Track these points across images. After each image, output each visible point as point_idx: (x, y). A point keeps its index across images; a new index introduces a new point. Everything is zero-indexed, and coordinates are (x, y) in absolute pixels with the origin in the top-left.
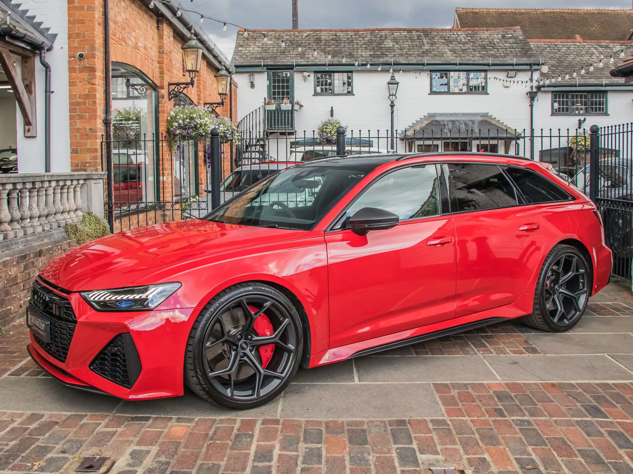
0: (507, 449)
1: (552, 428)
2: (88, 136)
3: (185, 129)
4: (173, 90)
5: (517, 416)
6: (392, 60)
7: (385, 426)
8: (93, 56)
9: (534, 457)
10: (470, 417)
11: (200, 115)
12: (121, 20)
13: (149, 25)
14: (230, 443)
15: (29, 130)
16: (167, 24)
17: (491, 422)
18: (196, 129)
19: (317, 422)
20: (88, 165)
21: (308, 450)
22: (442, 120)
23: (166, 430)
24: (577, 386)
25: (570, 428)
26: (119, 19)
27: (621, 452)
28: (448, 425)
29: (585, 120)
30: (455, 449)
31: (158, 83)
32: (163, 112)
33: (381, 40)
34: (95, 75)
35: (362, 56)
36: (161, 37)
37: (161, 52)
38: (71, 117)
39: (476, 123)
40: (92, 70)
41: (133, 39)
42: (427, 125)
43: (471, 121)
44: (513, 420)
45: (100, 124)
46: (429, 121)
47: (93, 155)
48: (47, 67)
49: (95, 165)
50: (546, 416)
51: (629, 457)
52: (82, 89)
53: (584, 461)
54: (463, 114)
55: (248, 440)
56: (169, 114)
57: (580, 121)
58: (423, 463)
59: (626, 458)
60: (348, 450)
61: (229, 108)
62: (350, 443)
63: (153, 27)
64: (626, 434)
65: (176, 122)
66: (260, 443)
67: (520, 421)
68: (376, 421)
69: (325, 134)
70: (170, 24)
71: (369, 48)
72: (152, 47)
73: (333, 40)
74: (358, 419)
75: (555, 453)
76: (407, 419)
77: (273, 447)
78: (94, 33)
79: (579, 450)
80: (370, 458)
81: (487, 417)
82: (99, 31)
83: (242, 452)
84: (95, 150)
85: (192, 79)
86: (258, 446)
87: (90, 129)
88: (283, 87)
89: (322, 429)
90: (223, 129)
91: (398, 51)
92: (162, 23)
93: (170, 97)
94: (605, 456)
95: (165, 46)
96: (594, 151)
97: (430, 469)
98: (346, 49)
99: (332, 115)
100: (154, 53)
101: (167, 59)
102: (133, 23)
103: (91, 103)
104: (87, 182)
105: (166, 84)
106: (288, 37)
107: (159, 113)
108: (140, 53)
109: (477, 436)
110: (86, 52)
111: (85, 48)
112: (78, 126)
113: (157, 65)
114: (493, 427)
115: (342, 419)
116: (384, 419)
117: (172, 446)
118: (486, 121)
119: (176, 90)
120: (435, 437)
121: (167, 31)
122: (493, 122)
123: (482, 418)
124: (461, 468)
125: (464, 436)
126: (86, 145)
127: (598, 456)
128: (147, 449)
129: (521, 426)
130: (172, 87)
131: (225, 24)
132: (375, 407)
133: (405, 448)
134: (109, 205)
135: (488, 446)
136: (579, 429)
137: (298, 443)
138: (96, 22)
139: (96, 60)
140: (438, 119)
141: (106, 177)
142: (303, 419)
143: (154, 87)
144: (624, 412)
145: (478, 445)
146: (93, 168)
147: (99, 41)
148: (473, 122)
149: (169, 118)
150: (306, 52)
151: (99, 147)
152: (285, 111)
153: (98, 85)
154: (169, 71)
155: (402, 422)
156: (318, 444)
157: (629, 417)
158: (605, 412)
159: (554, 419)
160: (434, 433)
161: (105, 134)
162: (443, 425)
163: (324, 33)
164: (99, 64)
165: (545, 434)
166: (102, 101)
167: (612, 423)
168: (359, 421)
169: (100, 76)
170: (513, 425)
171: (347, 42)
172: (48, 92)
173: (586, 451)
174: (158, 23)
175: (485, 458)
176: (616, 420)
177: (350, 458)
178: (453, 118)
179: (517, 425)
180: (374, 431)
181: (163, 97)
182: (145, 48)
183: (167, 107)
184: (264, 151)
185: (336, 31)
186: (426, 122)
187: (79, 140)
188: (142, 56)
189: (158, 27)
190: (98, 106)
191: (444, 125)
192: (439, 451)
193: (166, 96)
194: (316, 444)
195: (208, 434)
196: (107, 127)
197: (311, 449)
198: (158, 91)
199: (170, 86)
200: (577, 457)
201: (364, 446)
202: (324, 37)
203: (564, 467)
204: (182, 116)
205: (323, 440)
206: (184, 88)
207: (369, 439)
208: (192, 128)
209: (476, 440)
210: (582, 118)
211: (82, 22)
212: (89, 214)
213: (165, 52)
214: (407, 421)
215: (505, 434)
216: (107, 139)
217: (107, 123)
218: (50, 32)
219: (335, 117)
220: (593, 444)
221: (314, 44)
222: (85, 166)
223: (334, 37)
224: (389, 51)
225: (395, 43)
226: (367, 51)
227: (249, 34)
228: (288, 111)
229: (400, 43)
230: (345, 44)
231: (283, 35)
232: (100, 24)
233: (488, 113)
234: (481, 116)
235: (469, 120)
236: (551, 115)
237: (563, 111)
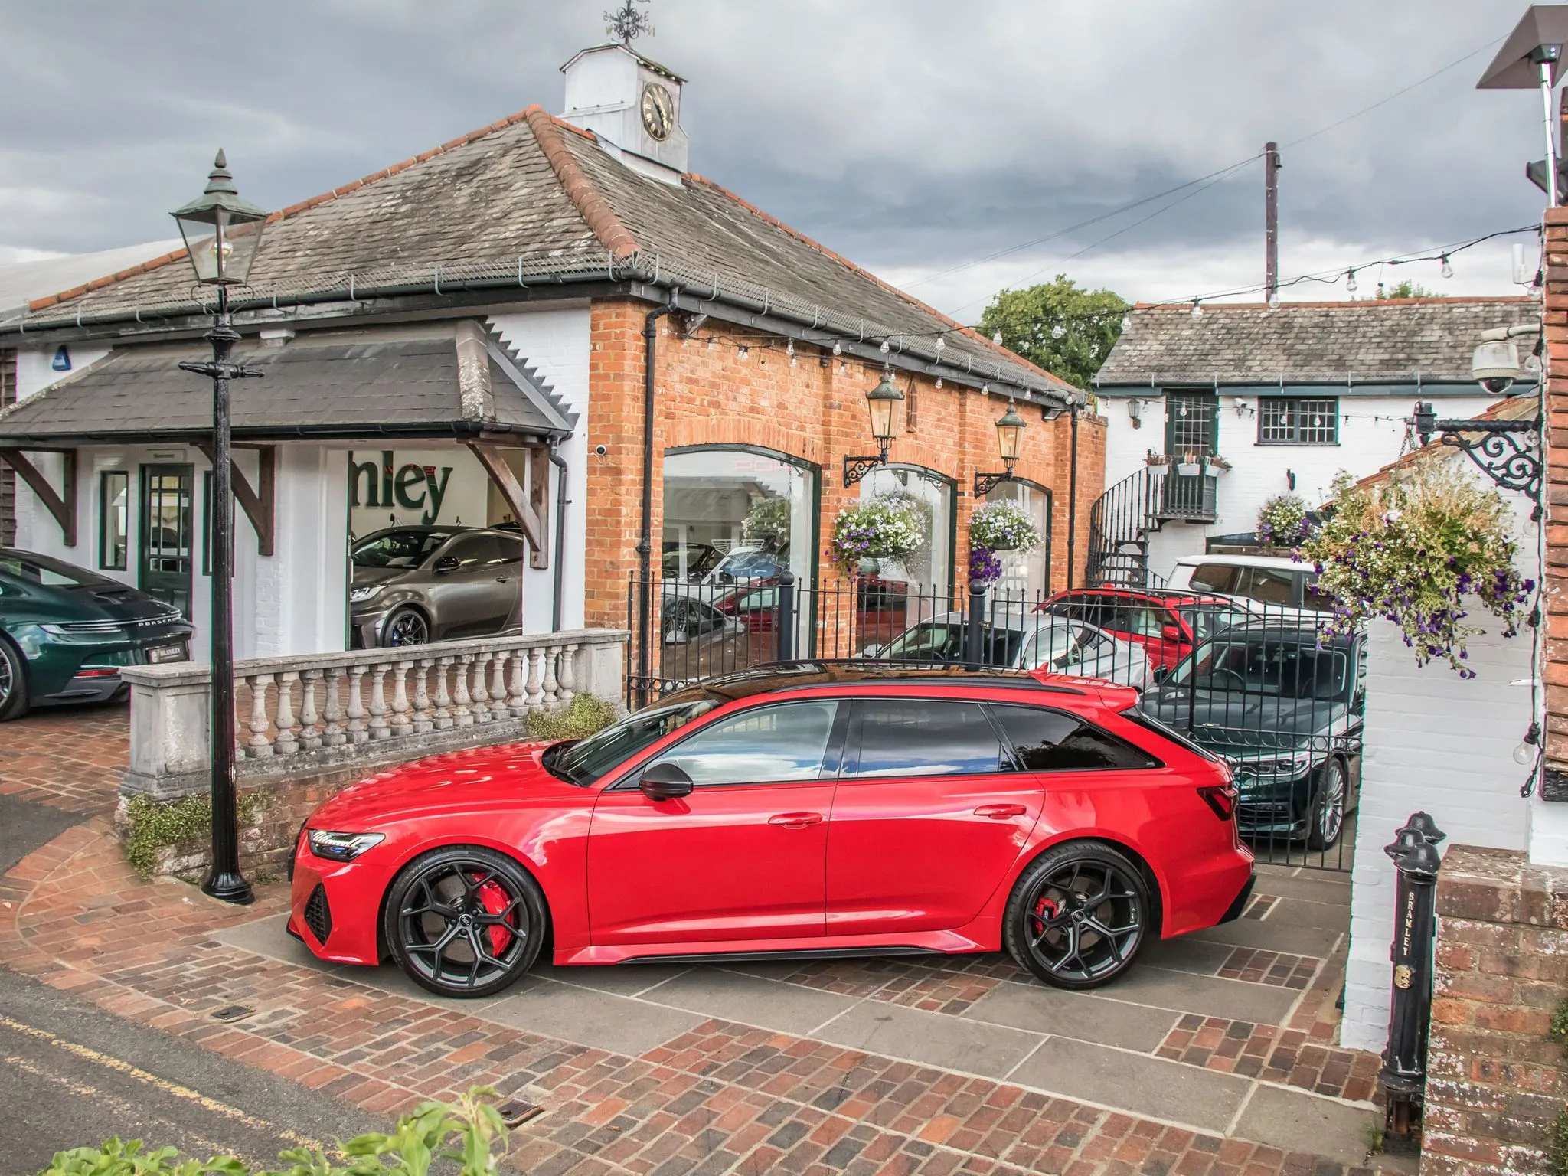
2: (608, 574)
3: (859, 541)
4: (853, 470)
6: (1418, 374)
8: (622, 451)
12: (708, 376)
13: (795, 366)
15: (536, 559)
20: (606, 617)
26: (699, 376)
31: (820, 458)
33: (1419, 324)
34: (620, 480)
35: (1362, 363)
37: (829, 404)
38: (589, 543)
40: (617, 472)
41: (741, 398)
45: (628, 554)
47: (614, 602)
48: (562, 465)
49: (617, 618)
52: (603, 501)
61: (1068, 472)
63: (807, 366)
65: (847, 528)
69: (1269, 526)
71: (1386, 345)
72: (802, 399)
73: (1316, 326)
78: (620, 416)
82: (629, 413)
84: (617, 596)
85: (883, 450)
87: (611, 563)
88: (1197, 427)
91: (1447, 350)
92: (830, 358)
93: (848, 481)
95: (835, 393)
98: (1336, 346)
99: (1292, 487)
100: (808, 410)
101: (843, 415)
102: (745, 371)
103: (614, 523)
104: (588, 647)
105: (835, 461)
106: (1228, 321)
107: (822, 510)
108: (764, 417)
110: (610, 444)
111: (609, 438)
112: (595, 558)
113: (819, 428)
119: (856, 469)
126: (605, 587)
128: (296, 1012)
130: (852, 464)
137: (438, 1041)
138: (628, 397)
139: (627, 455)
141: (633, 637)
143: (813, 467)
146: (613, 623)
147: (631, 427)
149: (838, 520)
150: (1250, 354)
151: (625, 590)
152: (1187, 478)
153: (627, 493)
154: (844, 435)
155: (580, 1051)
161: (637, 570)
163: (1304, 310)
166: (635, 519)
169: (633, 481)
171: (1344, 330)
172: (563, 502)
174: (821, 356)
181: (828, 483)
182: (781, 406)
183: (837, 500)
185: (1330, 305)
187: (596, 578)
188: (769, 420)
189: (824, 363)
190: (623, 528)
193: (839, 479)
196: (645, 557)
198: (820, 474)
199: (849, 462)
201: (494, 1061)
202: (1300, 320)
204: (856, 517)
206: (871, 466)
211: (606, 397)
212: (586, 696)
213: (837, 404)
216: (641, 577)
217: (644, 550)
218: (571, 411)
219: (1295, 493)
221: (1276, 336)
222: (602, 618)
223: (1323, 319)
224: (1426, 351)
225: (1446, 333)
226: (1378, 351)
227: (1152, 315)
228: (1194, 478)
229: (1458, 333)
230: (1339, 335)
231: (1220, 316)
232: (635, 399)
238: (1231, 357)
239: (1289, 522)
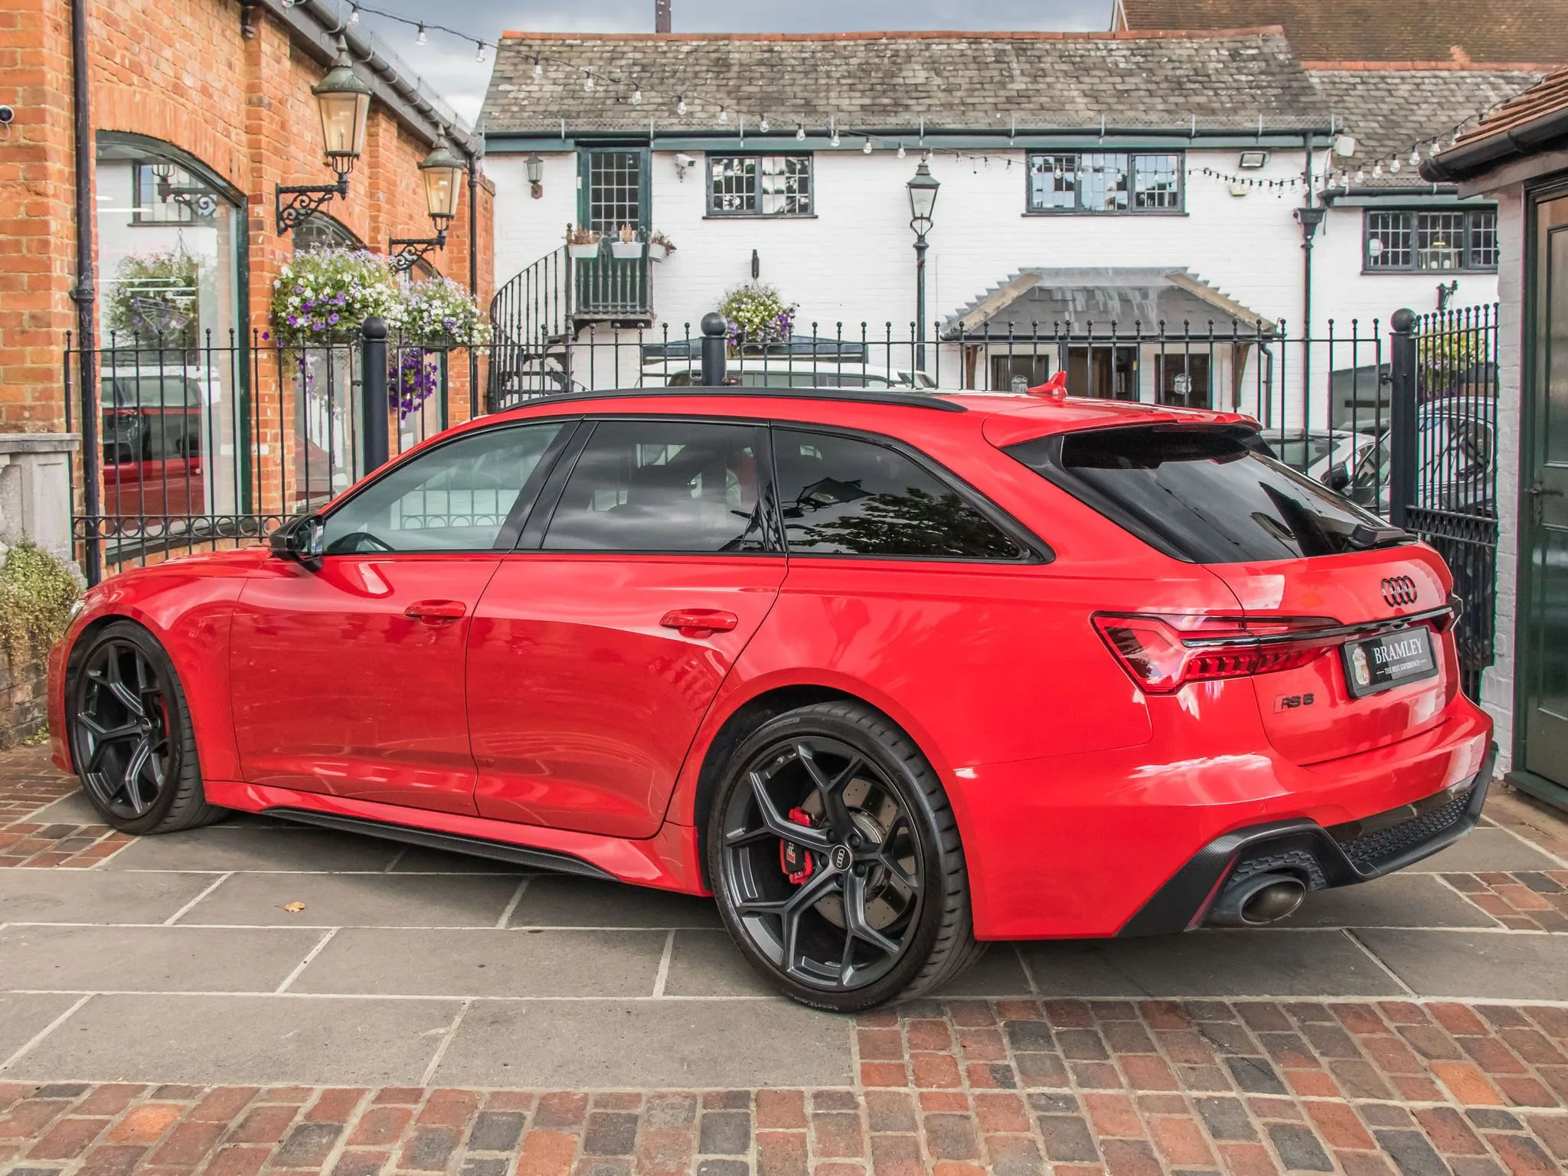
0: (989, 1168)
1: (1125, 1117)
2: (26, 337)
3: (321, 315)
4: (291, 206)
5: (1044, 1085)
6: (920, 122)
7: (692, 1108)
8: (40, 117)
10: (918, 1085)
11: (362, 277)
12: (127, 15)
13: (217, 28)
14: (275, 1148)
16: (271, 23)
17: (970, 1099)
18: (351, 313)
19: (521, 1095)
20: (27, 414)
21: (471, 1166)
22: (1060, 288)
23: (117, 1119)
24: (1234, 1011)
25: (1177, 1116)
26: (121, 11)
28: (856, 1106)
29: (1454, 286)
30: (852, 1167)
31: (244, 186)
32: (261, 266)
33: (894, 63)
34: (45, 168)
35: (839, 109)
36: (253, 59)
37: (255, 100)
39: (1153, 296)
40: (37, 154)
41: (165, 66)
42: (1018, 300)
43: (1140, 289)
44: (1030, 1096)
45: (60, 303)
46: (1023, 291)
47: (40, 386)
49: (47, 414)
50: (1121, 1086)
52: (9, 205)
54: (1118, 272)
55: (324, 1141)
56: (277, 271)
57: (1441, 289)
60: (575, 1165)
61: (467, 252)
62: (585, 1148)
63: (228, 33)
64: (1316, 1134)
65: (297, 295)
66: (353, 1148)
67: (1049, 1097)
68: (674, 1094)
69: (735, 326)
70: (281, 24)
71: (861, 87)
72: (225, 86)
73: (761, 63)
74: (629, 1090)
76: (753, 1090)
77: (383, 1157)
78: (39, 54)
81: (964, 1087)
82: (55, 49)
83: (299, 1169)
84: (48, 375)
85: (341, 175)
86: (344, 1155)
87: (33, 317)
88: (621, 195)
89: (526, 1113)
90: (440, 312)
91: (940, 94)
92: (256, 20)
93: (282, 225)
95: (265, 86)
96: (1401, 381)
98: (796, 89)
99: (755, 273)
100: (232, 105)
101: (272, 119)
102: (167, 21)
103: (35, 245)
104: (21, 461)
105: (268, 190)
106: (638, 55)
107: (249, 270)
108: (189, 105)
109: (922, 1135)
110: (19, 105)
111: (15, 93)
113: (244, 137)
114: (971, 1113)
115: (586, 1089)
116: (693, 1090)
117: (121, 1159)
118: (1181, 290)
119: (297, 205)
120: (811, 1135)
121: (271, 44)
122: (1200, 293)
123: (951, 1090)
125: (889, 1133)
126: (22, 360)
128: (53, 1167)
129: (1047, 1110)
130: (288, 198)
131: (421, 28)
132: (683, 1060)
133: (724, 1162)
134: (88, 525)
135: (943, 1161)
136: (1197, 1119)
137: (450, 1149)
138: (48, 22)
139: (48, 126)
140: (1047, 283)
141: (76, 447)
142: (486, 1090)
143: (235, 199)
144: (1333, 1077)
145: (918, 1158)
146: (40, 423)
147: (56, 76)
148: (1144, 293)
149: (277, 284)
150: (683, 97)
151: (58, 366)
152: (625, 261)
153: (55, 196)
154: (277, 152)
155: (738, 1099)
156: (503, 1149)
157: (1342, 1090)
158: (1282, 1078)
159: (1140, 1092)
160: (812, 1125)
161: (74, 331)
162: (844, 1105)
163: (737, 43)
164: (58, 139)
165: (1101, 1130)
166: (66, 241)
167: (1292, 1105)
168: (629, 1095)
169: (61, 172)
170: (1026, 1107)
171: (799, 69)
174: (244, 22)
176: (1303, 1098)
178: (1089, 284)
179: (1035, 1107)
180: (660, 1117)
181: (260, 225)
182: (205, 91)
183: (273, 253)
184: (566, 372)
185: (772, 39)
186: (1015, 294)
187: (1, 346)
188: (195, 112)
189: (244, 32)
190: (53, 255)
191: (1065, 301)
192: (811, 1170)
193: (270, 221)
194: (497, 1152)
195: (225, 1126)
196: (81, 310)
197: (481, 1163)
198: (246, 210)
199: (282, 196)
201: (621, 1157)
202: (737, 55)
204: (311, 277)
205: (521, 1139)
206: (321, 201)
207: (639, 1140)
208: (339, 311)
209: (916, 1144)
210: (1447, 281)
211: (7, 21)
212: (26, 547)
213: (266, 100)
214: (753, 1096)
215: (997, 1130)
216: (81, 344)
217: (82, 300)
219: (762, 280)
220: (1218, 1156)
221: (710, 75)
222: (20, 417)
223: (766, 55)
224: (915, 95)
225: (933, 74)
226: (853, 94)
227: (530, 46)
228: (633, 261)
229: (946, 74)
230: (795, 75)
231: (625, 49)
232: (57, 28)
233: (1186, 269)
234: (1167, 277)
235: (1134, 289)
236: (1362, 274)
237: (1395, 261)
238: (660, 100)
239: (763, 319)
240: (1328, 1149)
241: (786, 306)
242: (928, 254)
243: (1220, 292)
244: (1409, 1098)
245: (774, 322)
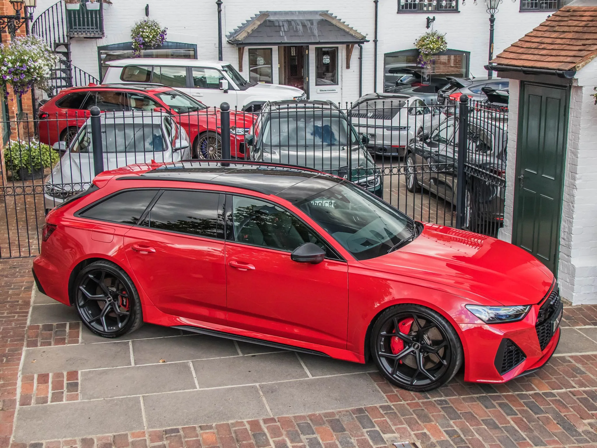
0: (437, 424)
1: (462, 405)
3: (17, 74)
5: (437, 397)
7: (350, 414)
9: (456, 428)
10: (404, 401)
11: (32, 57)
14: (253, 442)
17: (420, 404)
18: (30, 74)
19: (302, 416)
21: (309, 440)
22: (277, 20)
23: (200, 438)
25: (474, 403)
27: (509, 418)
28: (393, 410)
29: (434, 19)
30: (403, 428)
39: (315, 24)
42: (260, 26)
43: (310, 20)
44: (435, 401)
46: (262, 22)
50: (456, 395)
51: (514, 422)
53: (486, 428)
54: (300, 13)
55: (264, 438)
57: (428, 19)
58: (387, 440)
59: (512, 422)
60: (335, 436)
62: (334, 431)
64: (509, 404)
66: (274, 439)
67: (440, 401)
68: (343, 411)
69: (141, 39)
74: (329, 411)
75: (467, 424)
76: (363, 407)
77: (285, 441)
79: (482, 420)
80: (352, 441)
81: (417, 400)
85: (17, 11)
86: (274, 442)
89: (309, 422)
94: (499, 422)
97: (393, 445)
99: (147, 14)
109: (415, 416)
114: (423, 408)
115: (318, 412)
116: (347, 409)
118: (326, 20)
120: (388, 420)
122: (334, 22)
123: (413, 401)
124: (413, 442)
125: (407, 417)
127: (495, 423)
129: (441, 405)
132: (336, 399)
133: (372, 431)
135: (425, 423)
136: (479, 403)
137: (299, 436)
140: (271, 18)
142: (291, 416)
145: (418, 423)
148: (312, 22)
152: (92, 11)
155: (361, 411)
159: (462, 397)
160: (385, 416)
162: (390, 410)
165: (459, 410)
167: (500, 396)
168: (331, 412)
170: (436, 404)
173: (487, 420)
175: (425, 433)
177: (340, 442)
178: (289, 18)
179: (438, 404)
180: (345, 419)
184: (69, 60)
186: (259, 23)
191: (280, 26)
192: (394, 430)
194: (312, 435)
195: (232, 437)
197: (311, 439)
200: (482, 425)
201: (344, 432)
203: (475, 434)
205: (314, 431)
207: (345, 426)
208: (25, 73)
209: (415, 419)
210: (431, 16)
214: (364, 409)
215: (433, 413)
219: (151, 18)
220: (490, 414)
228: (96, 11)
233: (328, 11)
234: (320, 15)
235: (307, 20)
236: (398, 13)
237: (410, 8)
239: (153, 36)
240: (514, 408)
241: (162, 29)
242: (222, 6)
243: (341, 21)
244: (527, 391)
245: (158, 37)
